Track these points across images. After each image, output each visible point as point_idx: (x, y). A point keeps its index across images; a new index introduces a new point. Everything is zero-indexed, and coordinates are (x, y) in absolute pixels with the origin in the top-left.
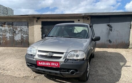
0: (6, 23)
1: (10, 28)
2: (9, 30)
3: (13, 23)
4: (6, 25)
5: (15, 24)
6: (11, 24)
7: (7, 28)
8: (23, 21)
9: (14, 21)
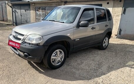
0: (41, 8)
1: (43, 13)
2: (42, 15)
3: (45, 7)
4: (40, 10)
5: (47, 8)
6: (44, 9)
7: (41, 12)
8: (53, 5)
9: (47, 6)
